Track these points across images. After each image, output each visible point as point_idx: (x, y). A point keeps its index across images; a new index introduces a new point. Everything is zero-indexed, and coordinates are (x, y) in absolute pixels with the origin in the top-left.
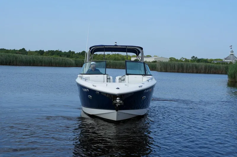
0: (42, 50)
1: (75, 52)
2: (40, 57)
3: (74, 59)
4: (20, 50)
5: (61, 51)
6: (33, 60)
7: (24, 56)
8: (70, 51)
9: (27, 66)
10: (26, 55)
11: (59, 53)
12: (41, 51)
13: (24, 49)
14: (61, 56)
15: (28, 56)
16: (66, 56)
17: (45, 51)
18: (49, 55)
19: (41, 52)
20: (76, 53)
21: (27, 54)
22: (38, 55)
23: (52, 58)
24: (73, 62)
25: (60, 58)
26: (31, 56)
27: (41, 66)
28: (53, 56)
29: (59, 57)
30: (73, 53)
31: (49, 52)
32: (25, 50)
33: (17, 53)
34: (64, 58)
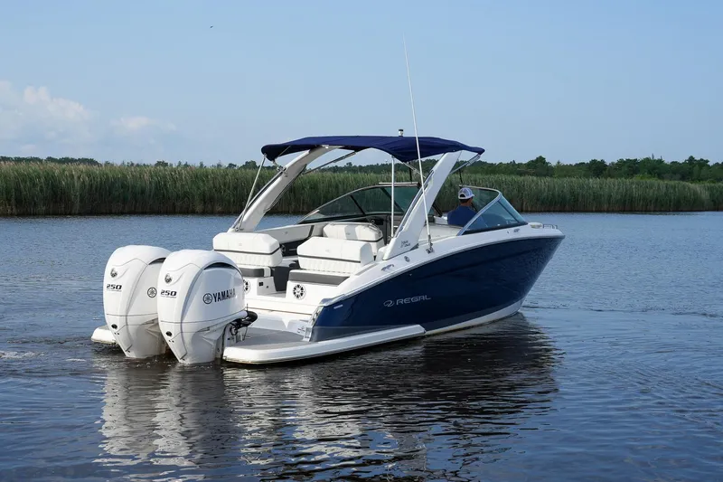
0: (599, 160)
1: (707, 161)
2: (593, 182)
3: (707, 184)
4: (532, 164)
5: (660, 161)
6: (572, 193)
7: (544, 183)
8: (691, 159)
9: (554, 211)
10: (548, 179)
11: (654, 168)
12: (594, 162)
13: (541, 160)
14: (660, 176)
15: (556, 180)
16: (678, 176)
17: (608, 162)
18: (621, 176)
19: (597, 168)
20: (711, 164)
21: (551, 176)
22: (587, 176)
23: (632, 183)
24: (705, 195)
25: (661, 182)
26: (565, 180)
27: (599, 210)
28: (636, 179)
29: (655, 181)
30: (703, 163)
31: (622, 163)
32: (544, 162)
33: (521, 174)
34: (672, 183)
